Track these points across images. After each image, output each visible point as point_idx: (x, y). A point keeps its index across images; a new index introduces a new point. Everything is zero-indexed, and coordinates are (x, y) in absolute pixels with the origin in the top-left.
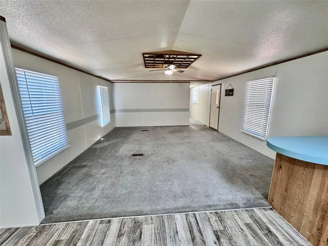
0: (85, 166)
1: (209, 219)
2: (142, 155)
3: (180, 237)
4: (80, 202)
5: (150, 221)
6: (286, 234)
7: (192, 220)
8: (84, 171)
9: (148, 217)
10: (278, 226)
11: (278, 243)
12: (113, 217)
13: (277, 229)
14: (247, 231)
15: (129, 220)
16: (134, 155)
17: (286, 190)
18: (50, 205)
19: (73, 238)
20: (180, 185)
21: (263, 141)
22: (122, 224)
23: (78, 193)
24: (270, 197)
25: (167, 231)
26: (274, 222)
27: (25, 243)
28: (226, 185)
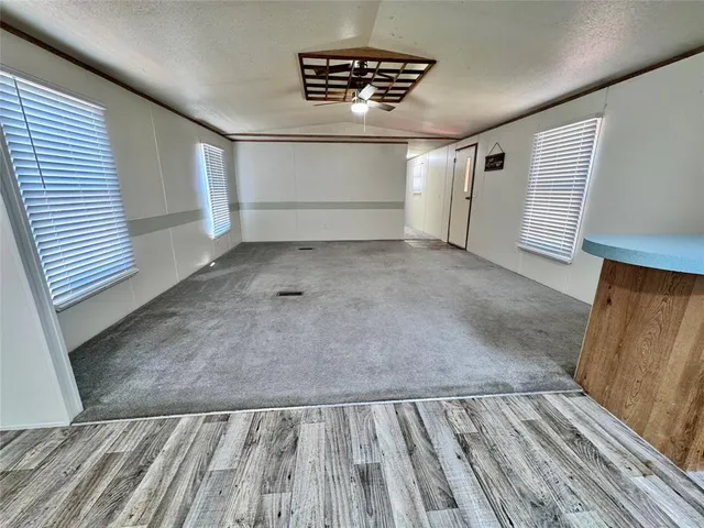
0: (173, 314)
1: (445, 412)
2: (300, 294)
3: (381, 445)
4: (162, 381)
5: (315, 416)
6: (613, 440)
7: (410, 415)
8: (171, 322)
9: (313, 410)
10: (596, 426)
11: (596, 458)
12: (234, 410)
13: (595, 431)
14: (528, 435)
15: (269, 415)
16: (282, 294)
17: (619, 350)
18: (95, 387)
19: (145, 449)
20: (383, 348)
21: (566, 263)
22: (255, 423)
23: (158, 364)
24: (579, 371)
25: (353, 436)
26: (587, 418)
27: (37, 458)
28: (483, 348)
